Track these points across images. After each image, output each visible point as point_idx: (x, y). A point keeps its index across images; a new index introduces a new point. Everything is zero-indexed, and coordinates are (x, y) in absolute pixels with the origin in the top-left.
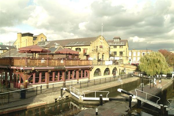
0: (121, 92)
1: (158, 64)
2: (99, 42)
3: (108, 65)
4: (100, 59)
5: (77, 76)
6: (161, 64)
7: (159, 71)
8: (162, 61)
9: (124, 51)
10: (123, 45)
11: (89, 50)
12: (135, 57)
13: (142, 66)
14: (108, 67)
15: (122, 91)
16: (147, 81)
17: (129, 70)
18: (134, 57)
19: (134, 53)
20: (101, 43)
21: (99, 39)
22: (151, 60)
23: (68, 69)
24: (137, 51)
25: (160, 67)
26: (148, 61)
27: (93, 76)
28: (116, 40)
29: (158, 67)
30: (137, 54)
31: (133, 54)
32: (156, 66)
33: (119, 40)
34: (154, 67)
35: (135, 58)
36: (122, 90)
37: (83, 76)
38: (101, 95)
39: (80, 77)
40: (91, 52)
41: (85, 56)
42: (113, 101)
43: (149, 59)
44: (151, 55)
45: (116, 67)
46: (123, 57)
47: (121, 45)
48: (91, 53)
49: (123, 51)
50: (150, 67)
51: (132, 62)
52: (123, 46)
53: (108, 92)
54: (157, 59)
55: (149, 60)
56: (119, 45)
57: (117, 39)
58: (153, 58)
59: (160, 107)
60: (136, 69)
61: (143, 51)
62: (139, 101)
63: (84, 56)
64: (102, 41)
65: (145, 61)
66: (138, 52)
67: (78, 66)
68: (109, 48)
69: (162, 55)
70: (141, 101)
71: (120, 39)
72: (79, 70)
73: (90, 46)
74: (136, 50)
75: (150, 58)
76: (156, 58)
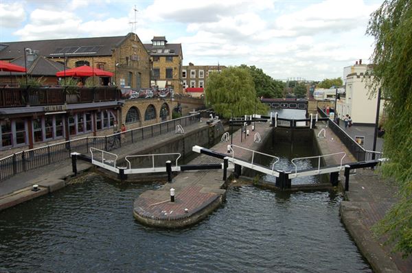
0: (199, 152)
5: (93, 124)
9: (175, 68)
10: (174, 54)
12: (194, 79)
14: (151, 103)
15: (201, 150)
18: (192, 79)
20: (134, 50)
23: (74, 111)
31: (189, 74)
33: (163, 43)
35: (195, 82)
36: (202, 148)
37: (105, 125)
38: (169, 162)
46: (174, 80)
47: (169, 54)
49: (172, 67)
52: (174, 58)
53: (178, 155)
56: (164, 54)
57: (161, 41)
59: (278, 173)
62: (238, 167)
64: (135, 45)
66: (200, 70)
68: (150, 60)
70: (240, 166)
71: (166, 42)
73: (111, 56)
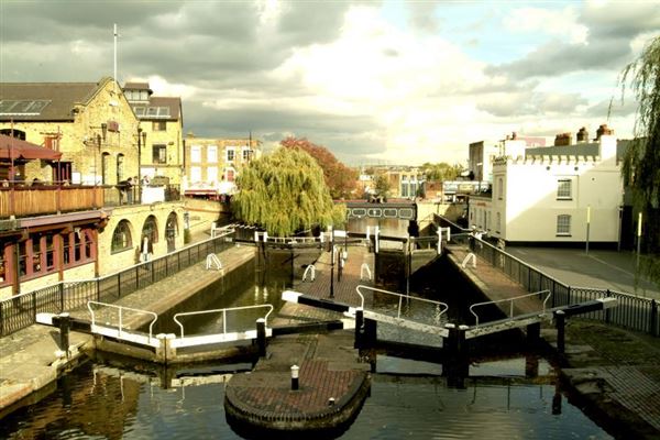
1: (303, 193)
2: (105, 107)
3: (151, 202)
4: (130, 179)
5: (58, 256)
6: (312, 195)
7: (309, 217)
8: (315, 183)
9: (172, 144)
10: (169, 117)
11: (70, 140)
12: (198, 165)
13: (249, 201)
14: (152, 213)
15: (299, 298)
16: (286, 255)
17: (199, 219)
18: (194, 164)
19: (192, 152)
20: (113, 111)
21: (104, 94)
22: (280, 180)
23: (32, 231)
24: (203, 140)
25: (311, 206)
26: (267, 181)
27: (109, 251)
28: (136, 96)
29: (305, 205)
30: (204, 155)
31: (189, 154)
32: (299, 202)
33: (145, 96)
34: (290, 205)
35: (200, 168)
36: (300, 294)
37: (78, 257)
39: (67, 259)
40: (80, 148)
41: (49, 167)
42: (282, 337)
43: (271, 176)
44: (277, 160)
45: (176, 211)
46: (168, 166)
47: (157, 116)
48: (79, 154)
49: (166, 142)
50: (276, 206)
51: (190, 185)
52: (168, 124)
53: (270, 308)
54: (301, 175)
55: (272, 179)
56: (148, 116)
57: (141, 90)
58: (285, 171)
59: (447, 331)
60: (221, 213)
61: (230, 145)
63: (43, 166)
64: (115, 101)
65: (259, 184)
66: (209, 148)
67: (59, 214)
68: (140, 130)
69: (313, 161)
71: (150, 92)
72: (63, 232)
73: (72, 121)
74: (200, 140)
75: (275, 170)
76: (296, 172)
